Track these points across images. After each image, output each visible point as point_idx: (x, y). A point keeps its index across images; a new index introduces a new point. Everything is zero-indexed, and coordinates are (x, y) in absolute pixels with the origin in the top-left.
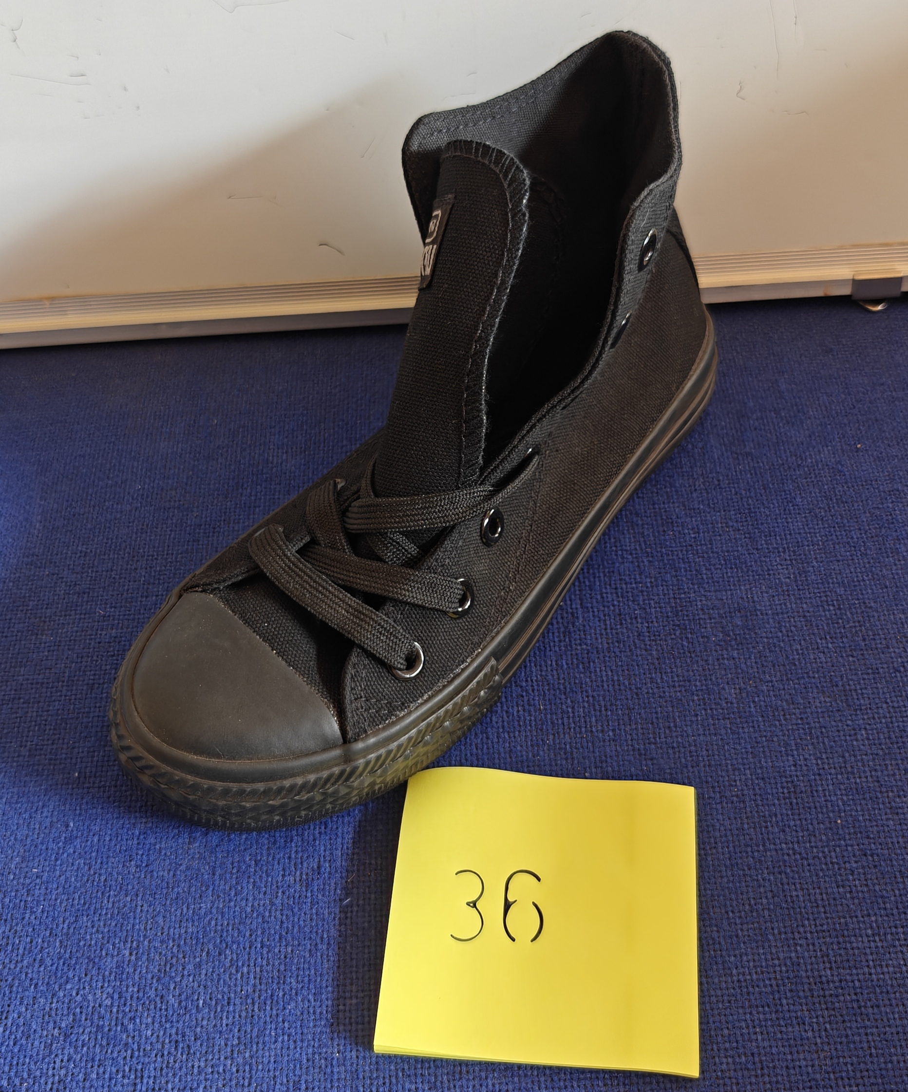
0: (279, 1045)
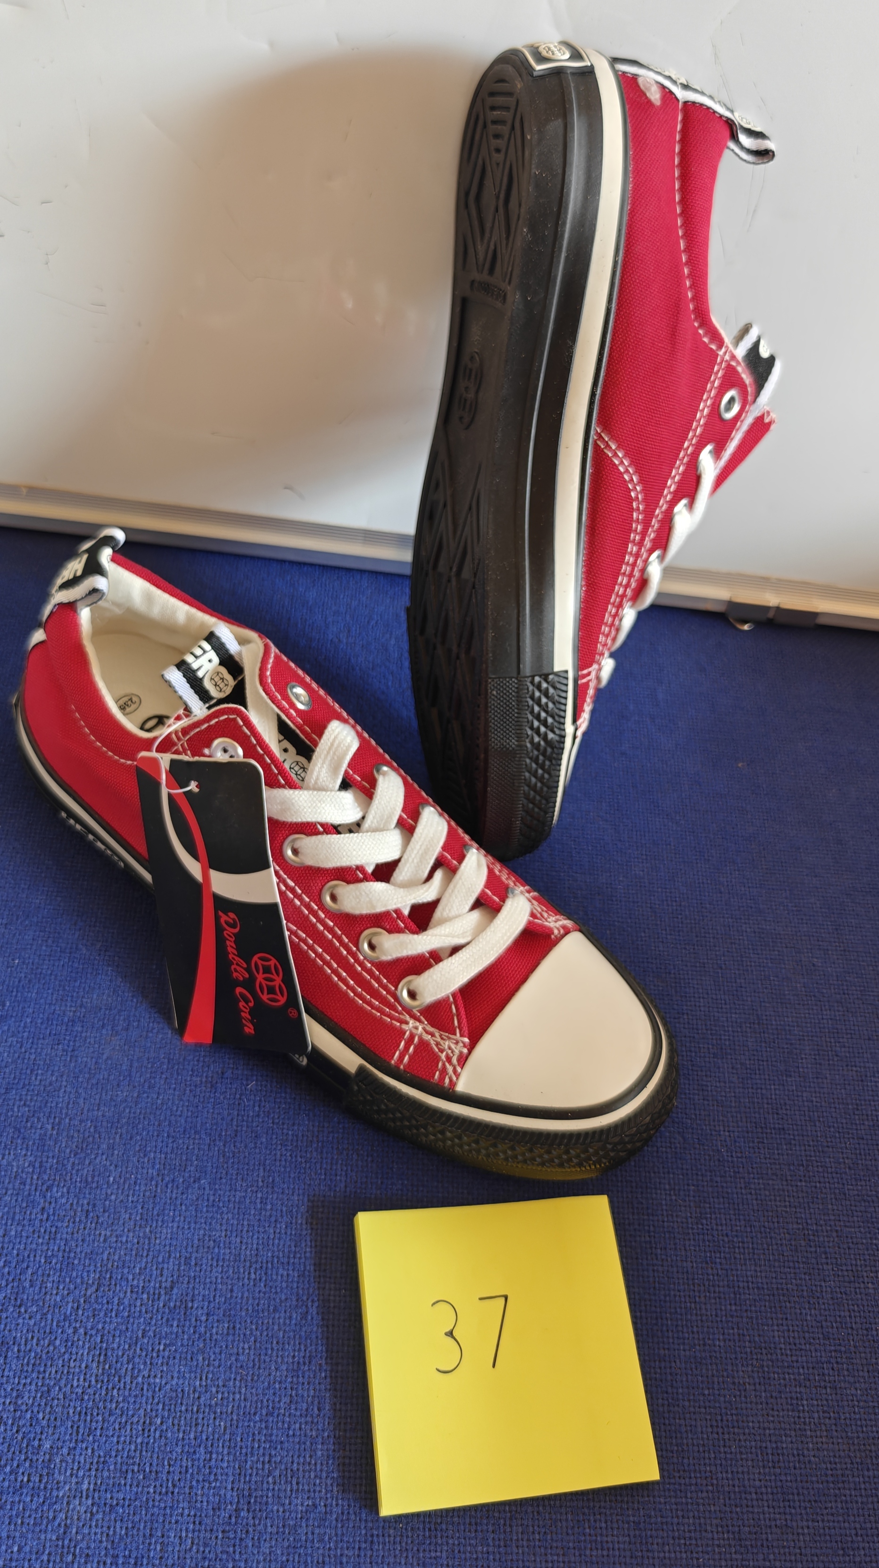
0: (175, 1225)
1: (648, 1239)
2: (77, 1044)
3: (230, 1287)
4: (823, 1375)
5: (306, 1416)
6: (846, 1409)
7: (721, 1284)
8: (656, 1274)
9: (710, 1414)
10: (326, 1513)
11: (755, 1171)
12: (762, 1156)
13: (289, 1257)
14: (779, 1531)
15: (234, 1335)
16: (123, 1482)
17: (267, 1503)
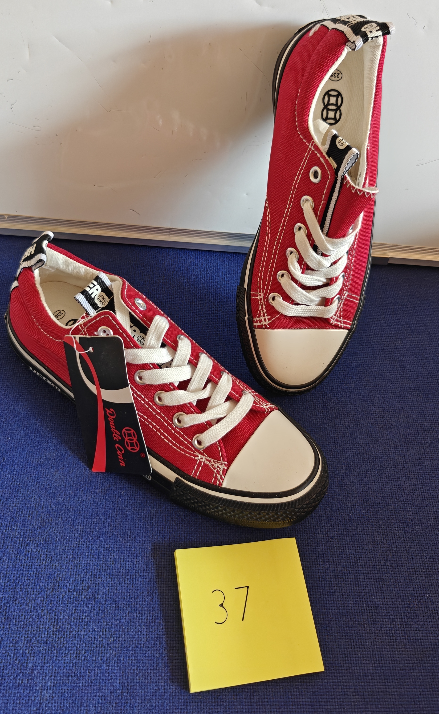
0: (89, 559)
1: (315, 557)
2: (40, 476)
3: (116, 588)
4: (402, 618)
5: (154, 647)
6: (413, 635)
7: (351, 577)
8: (320, 574)
9: (348, 639)
10: (164, 692)
11: (366, 523)
12: (369, 516)
13: (143, 573)
14: (382, 694)
15: (118, 610)
16: (67, 682)
17: (136, 689)
